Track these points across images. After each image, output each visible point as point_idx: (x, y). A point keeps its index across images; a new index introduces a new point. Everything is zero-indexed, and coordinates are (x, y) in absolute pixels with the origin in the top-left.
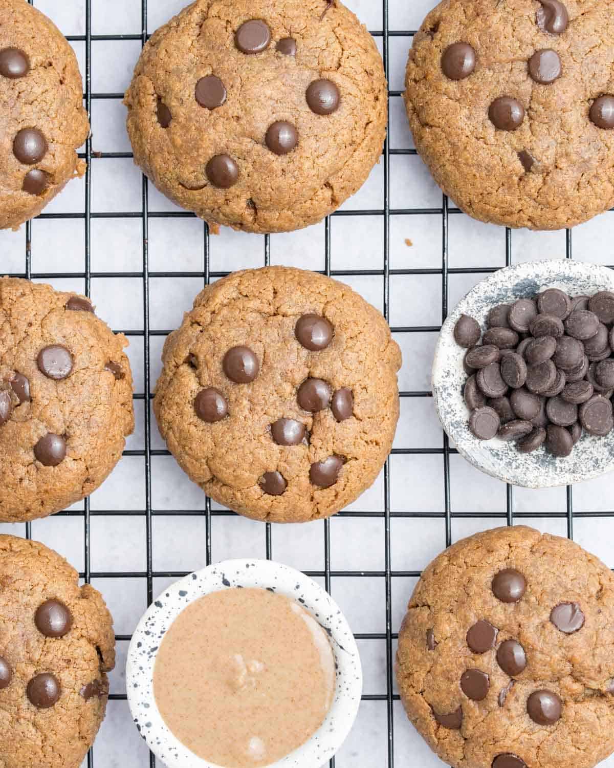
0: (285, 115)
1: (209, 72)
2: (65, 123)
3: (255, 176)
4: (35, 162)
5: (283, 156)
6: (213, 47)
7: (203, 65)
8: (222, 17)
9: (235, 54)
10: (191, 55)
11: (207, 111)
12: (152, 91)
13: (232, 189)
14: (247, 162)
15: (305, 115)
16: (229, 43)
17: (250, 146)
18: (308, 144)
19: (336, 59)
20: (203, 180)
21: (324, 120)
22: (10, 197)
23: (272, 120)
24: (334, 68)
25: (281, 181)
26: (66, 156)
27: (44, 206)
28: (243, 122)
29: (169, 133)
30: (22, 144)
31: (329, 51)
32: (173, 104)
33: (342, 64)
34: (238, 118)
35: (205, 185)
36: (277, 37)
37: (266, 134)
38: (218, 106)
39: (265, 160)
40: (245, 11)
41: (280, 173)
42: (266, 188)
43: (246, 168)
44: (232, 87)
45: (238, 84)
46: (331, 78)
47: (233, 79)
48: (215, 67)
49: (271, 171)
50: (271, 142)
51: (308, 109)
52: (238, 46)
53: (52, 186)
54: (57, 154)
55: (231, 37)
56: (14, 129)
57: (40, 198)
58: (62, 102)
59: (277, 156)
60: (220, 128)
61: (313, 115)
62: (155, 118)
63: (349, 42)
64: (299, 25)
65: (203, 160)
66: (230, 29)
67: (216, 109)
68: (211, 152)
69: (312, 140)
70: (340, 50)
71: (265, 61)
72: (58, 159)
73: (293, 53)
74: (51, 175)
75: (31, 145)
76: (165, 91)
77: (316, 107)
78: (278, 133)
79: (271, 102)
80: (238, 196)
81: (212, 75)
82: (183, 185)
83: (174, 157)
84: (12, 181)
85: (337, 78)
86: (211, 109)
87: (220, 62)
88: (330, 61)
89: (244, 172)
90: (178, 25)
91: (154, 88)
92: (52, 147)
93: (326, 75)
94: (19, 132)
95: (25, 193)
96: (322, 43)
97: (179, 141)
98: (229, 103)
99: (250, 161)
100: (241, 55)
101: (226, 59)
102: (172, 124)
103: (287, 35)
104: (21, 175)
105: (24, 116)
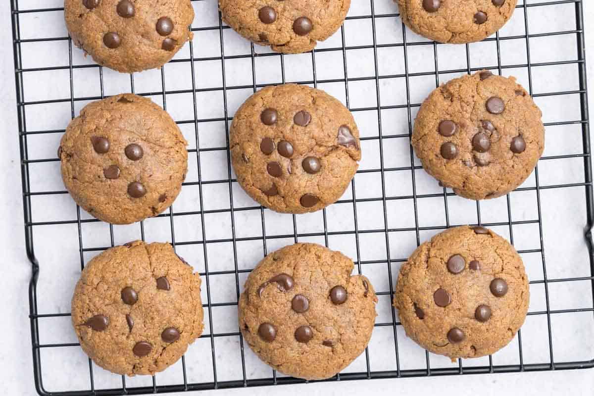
0: (482, 302)
1: (439, 287)
2: (182, 14)
3: (473, 335)
4: (167, 35)
5: (485, 323)
6: (437, 274)
7: (435, 284)
8: (438, 256)
9: (449, 275)
10: (427, 280)
11: (443, 309)
12: (410, 301)
13: (463, 343)
14: (468, 329)
15: (492, 299)
16: (445, 269)
17: (468, 321)
18: (497, 314)
19: (501, 267)
20: (447, 341)
21: (501, 299)
22: (155, 53)
23: (476, 306)
24: (500, 271)
25: (487, 335)
26: (184, 31)
27: (173, 56)
28: (462, 311)
29: (424, 322)
30: (161, 26)
31: (497, 264)
32: (424, 308)
33: (504, 268)
34: (459, 309)
35: (448, 343)
36: (469, 262)
37: (475, 314)
38: (448, 305)
39: (478, 327)
40: (449, 251)
41: (486, 331)
42: (480, 340)
43: (468, 332)
44: (453, 294)
45: (455, 292)
46: (500, 277)
47: (452, 289)
48: (441, 284)
49: (481, 331)
50: (478, 317)
51: (493, 296)
52: (449, 271)
53: (177, 46)
54: (178, 29)
55: (445, 266)
56: (156, 18)
57: (171, 52)
58: (180, 3)
59: (482, 323)
60: (451, 316)
61: (496, 298)
62: (415, 315)
63: (505, 256)
64: (478, 253)
65: (445, 333)
66: (443, 262)
67: (447, 307)
68: (449, 328)
69: (498, 311)
70: (502, 262)
71: (465, 276)
72: (179, 32)
73: (478, 268)
74: (176, 41)
75: (165, 26)
76: (417, 301)
77: (496, 294)
78: (480, 311)
79: (474, 298)
80: (466, 346)
81: (441, 288)
82: (436, 345)
83: (429, 333)
84: (156, 45)
85: (503, 276)
86: (445, 307)
87: (443, 281)
88: (498, 269)
89: (467, 334)
90: (415, 263)
91: (411, 300)
92: (176, 26)
93: (497, 276)
94: (159, 20)
95: (163, 50)
96: (492, 260)
97: (431, 326)
98: (453, 303)
99: (469, 328)
100: (453, 276)
101: (446, 279)
102: (426, 318)
103: (473, 259)
104: (161, 41)
105: (161, 12)
